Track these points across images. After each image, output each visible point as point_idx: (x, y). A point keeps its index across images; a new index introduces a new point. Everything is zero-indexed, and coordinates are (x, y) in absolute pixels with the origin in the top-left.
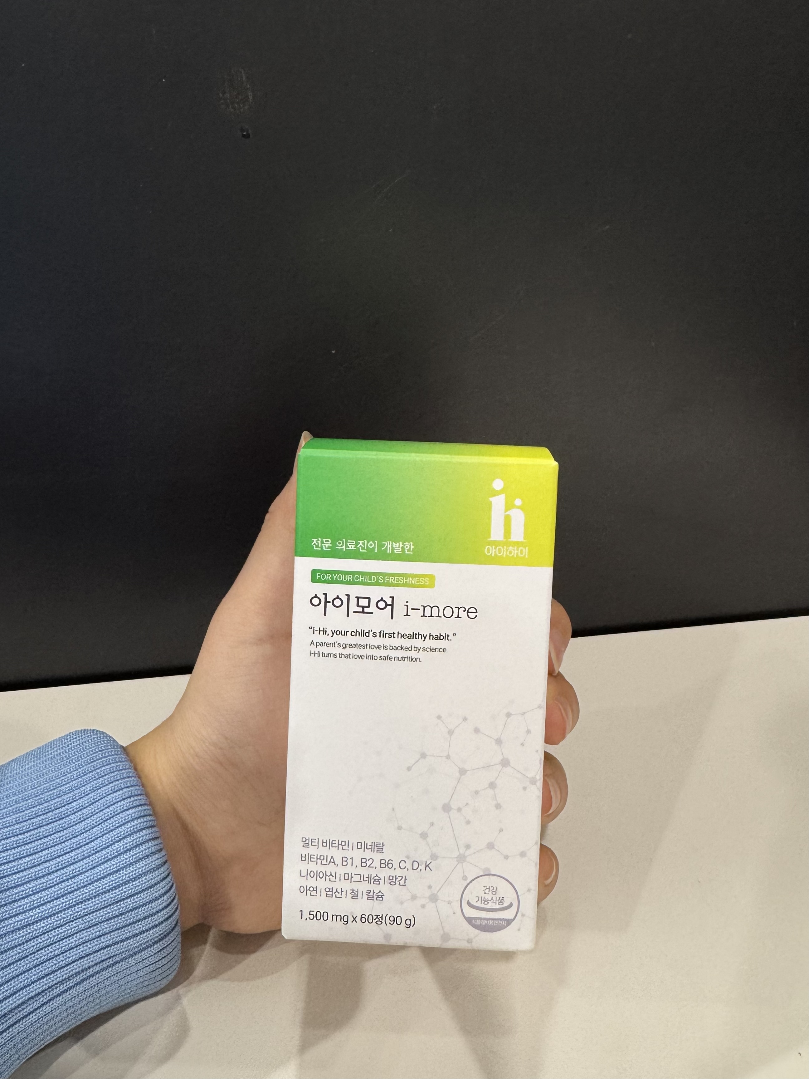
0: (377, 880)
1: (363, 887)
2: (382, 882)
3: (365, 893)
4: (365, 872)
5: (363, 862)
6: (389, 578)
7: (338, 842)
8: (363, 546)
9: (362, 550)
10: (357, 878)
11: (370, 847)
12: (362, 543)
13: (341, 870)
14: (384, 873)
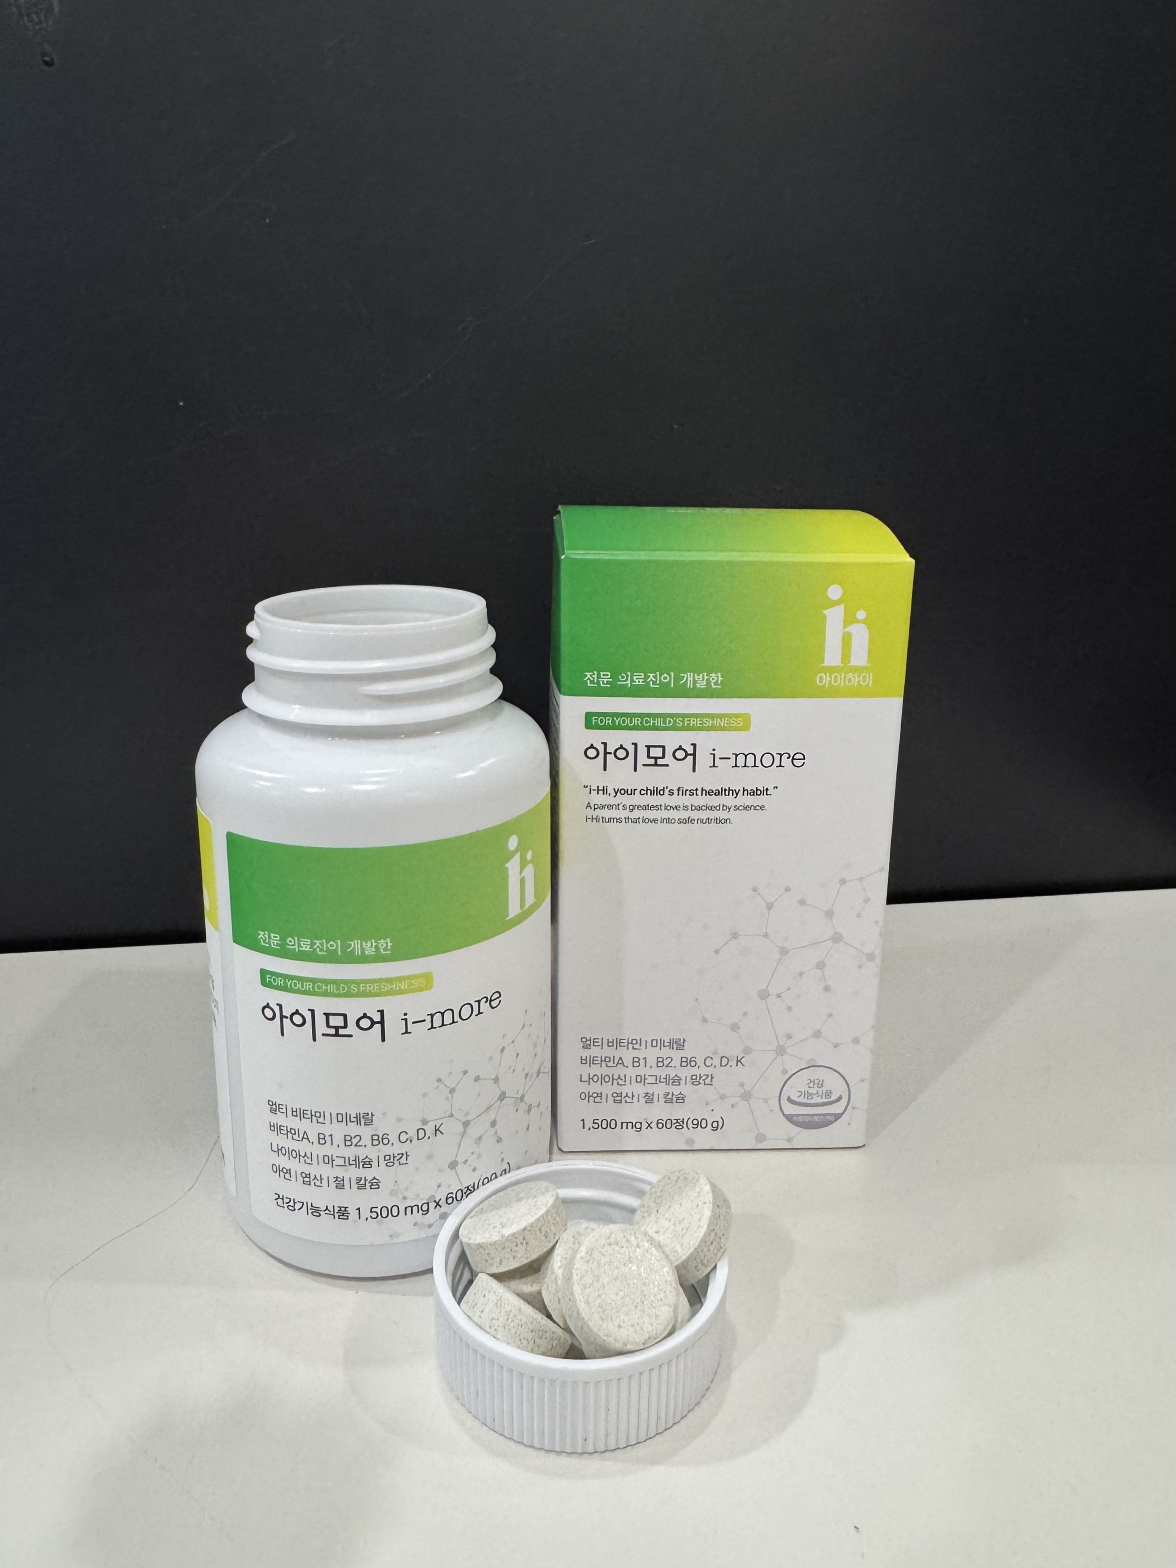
0: (677, 1081)
1: (660, 1090)
2: (683, 1082)
3: (661, 1096)
4: (662, 1072)
5: (660, 1062)
6: (690, 721)
7: (628, 1040)
8: (655, 680)
9: (653, 685)
10: (652, 1080)
11: (669, 1044)
12: (653, 676)
13: (631, 1072)
14: (685, 1073)
